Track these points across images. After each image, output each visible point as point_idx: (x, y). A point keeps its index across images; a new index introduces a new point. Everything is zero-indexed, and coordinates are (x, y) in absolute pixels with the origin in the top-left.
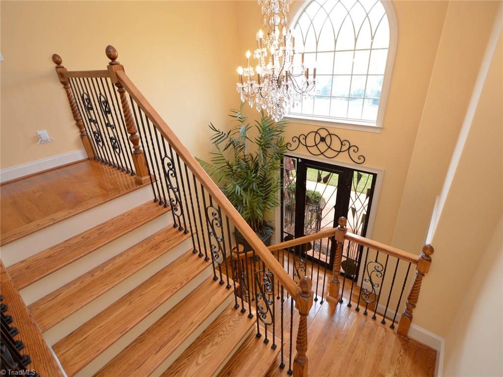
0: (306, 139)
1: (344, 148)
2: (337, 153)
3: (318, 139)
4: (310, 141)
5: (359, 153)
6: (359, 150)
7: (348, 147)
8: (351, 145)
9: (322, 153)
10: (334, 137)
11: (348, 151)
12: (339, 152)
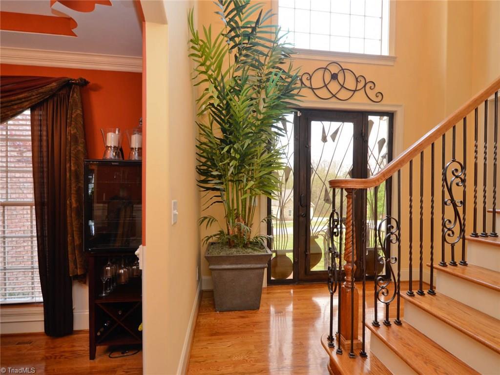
0: (311, 79)
1: (360, 85)
2: (351, 93)
3: (328, 77)
4: (317, 82)
5: (377, 90)
6: (376, 86)
7: (364, 83)
8: (367, 81)
9: (334, 96)
10: (347, 74)
11: (363, 89)
12: (355, 91)
